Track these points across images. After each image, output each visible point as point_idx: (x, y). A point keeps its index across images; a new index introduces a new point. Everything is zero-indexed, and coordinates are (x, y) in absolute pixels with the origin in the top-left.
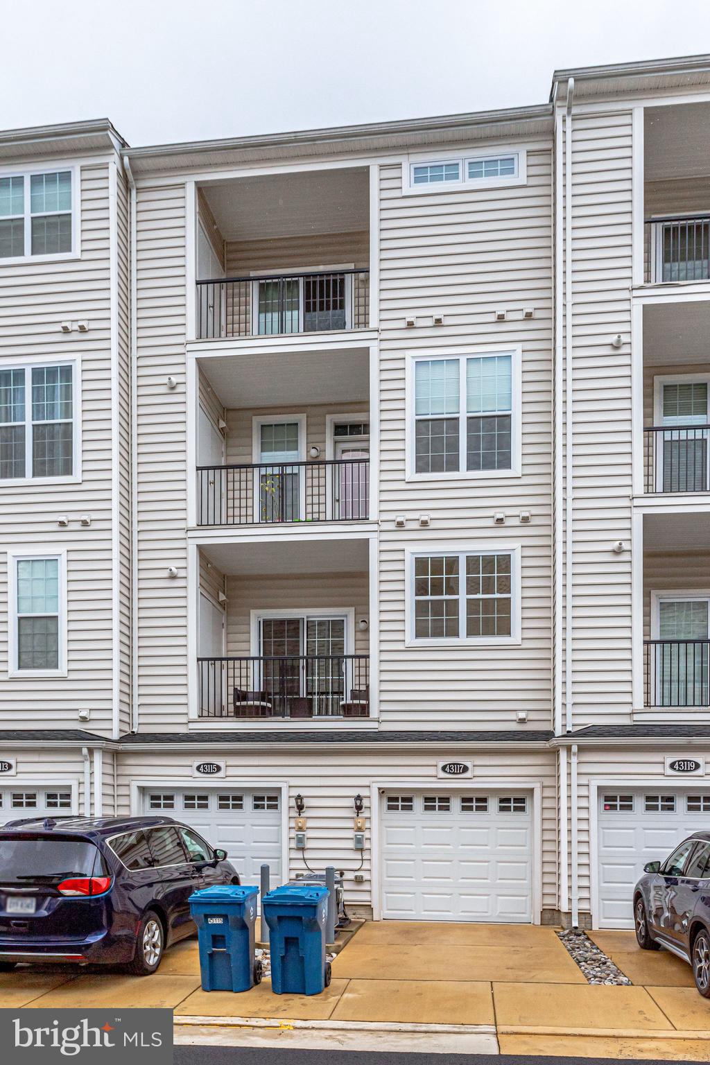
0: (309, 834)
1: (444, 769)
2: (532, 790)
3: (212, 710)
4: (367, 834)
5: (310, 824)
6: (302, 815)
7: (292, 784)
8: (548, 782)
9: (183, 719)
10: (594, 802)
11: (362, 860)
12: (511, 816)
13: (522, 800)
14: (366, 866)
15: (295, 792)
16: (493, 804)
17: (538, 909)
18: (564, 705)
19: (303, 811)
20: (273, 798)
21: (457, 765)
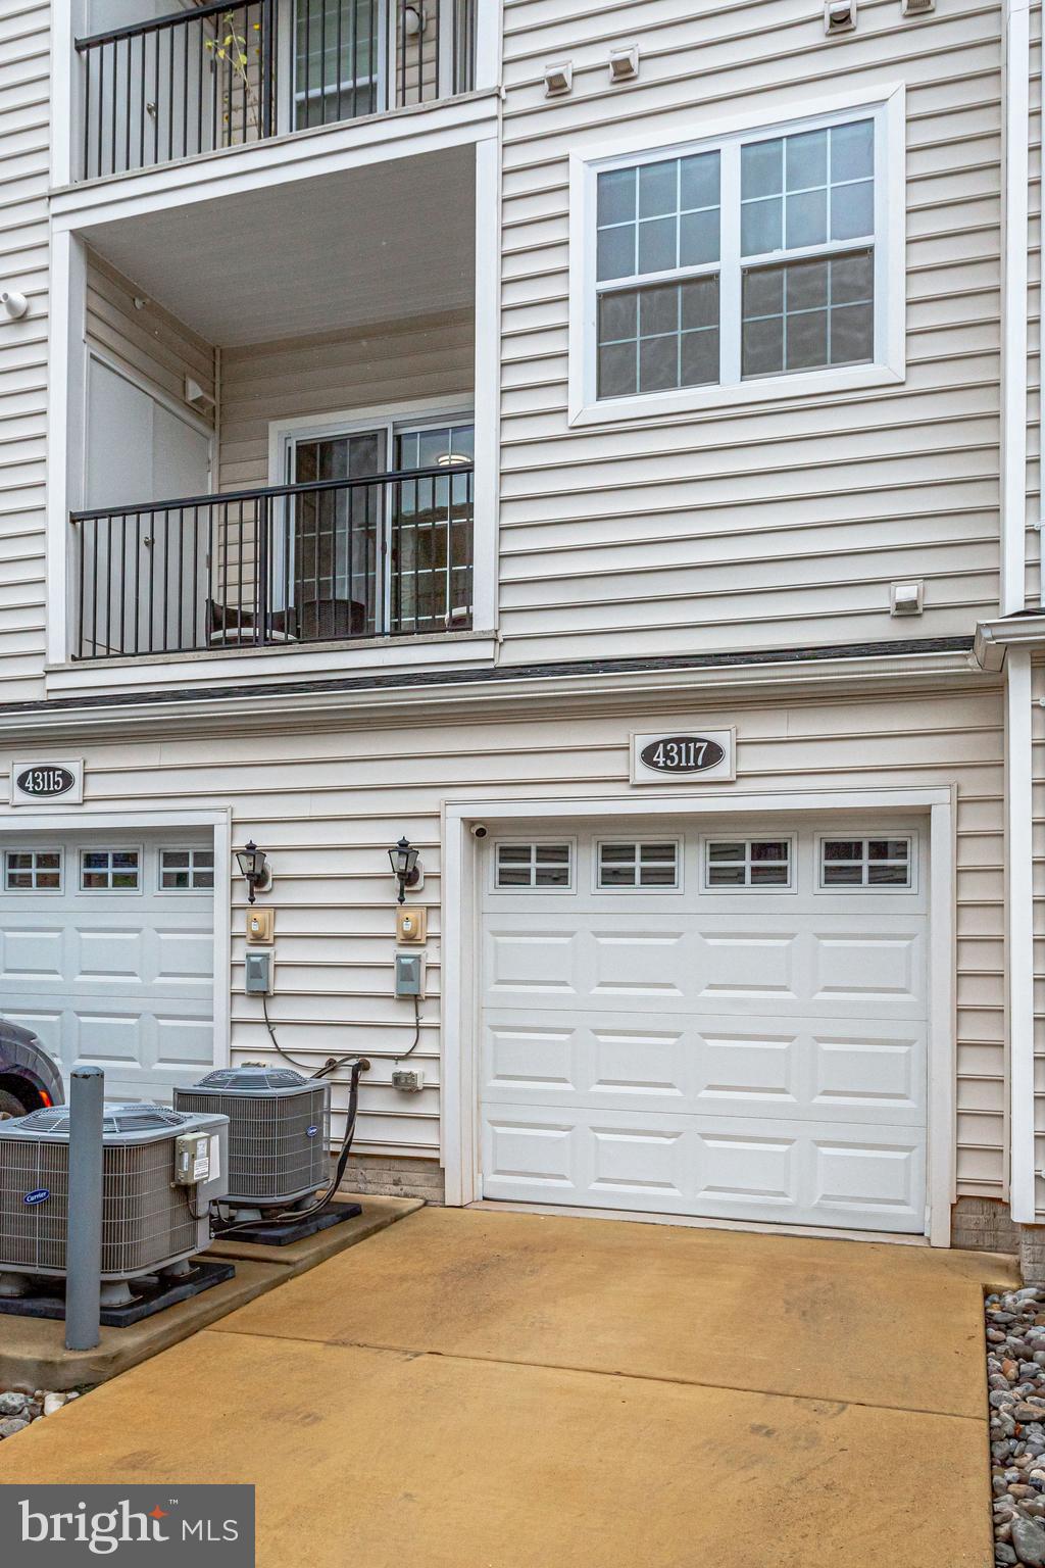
0: (284, 953)
1: (648, 756)
2: (923, 815)
4: (430, 955)
5: (286, 924)
6: (260, 900)
7: (239, 815)
8: (971, 785)
11: (418, 1028)
12: (864, 900)
13: (897, 850)
14: (428, 1046)
15: (245, 839)
16: (806, 861)
17: (944, 1196)
18: (1034, 532)
19: (266, 889)
20: (206, 858)
21: (689, 740)
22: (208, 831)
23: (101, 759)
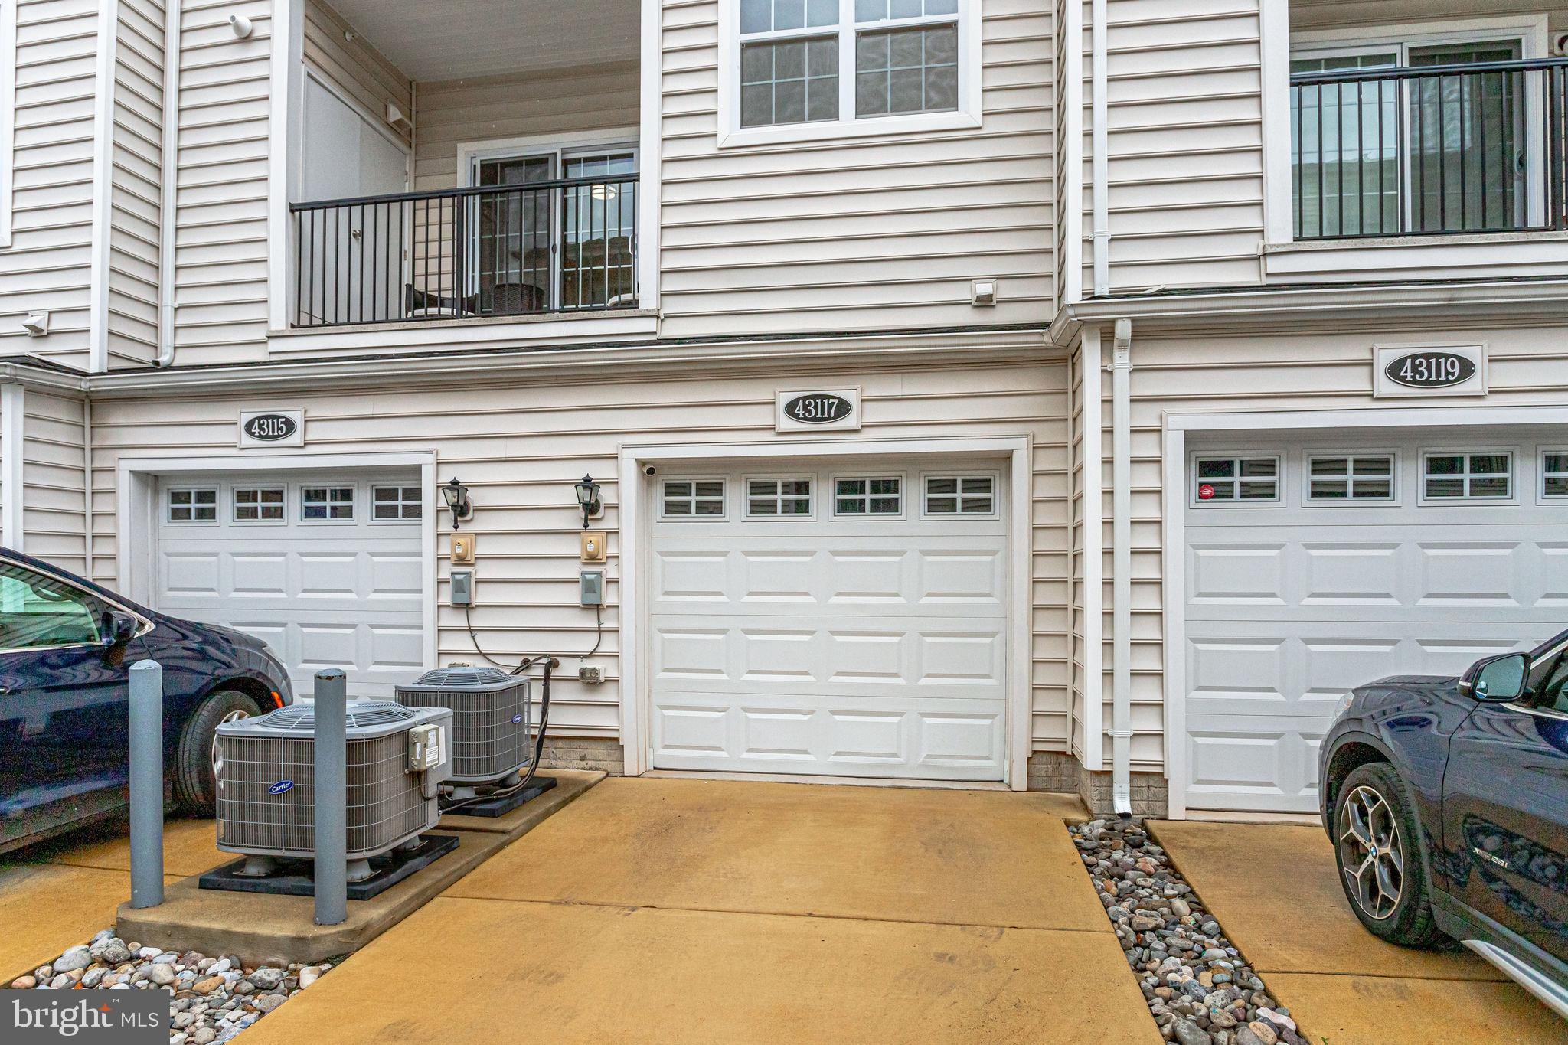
0: (483, 571)
1: (790, 409)
2: (1005, 459)
3: (317, 312)
4: (610, 571)
5: (484, 547)
6: (462, 528)
7: (443, 457)
8: (1046, 434)
9: (259, 333)
10: (1177, 477)
11: (600, 631)
12: (959, 525)
13: (985, 485)
14: (608, 645)
15: (447, 476)
16: (913, 496)
17: (1022, 752)
18: (1088, 242)
19: (467, 518)
20: (415, 493)
21: (823, 397)
22: (416, 470)
23: (320, 408)
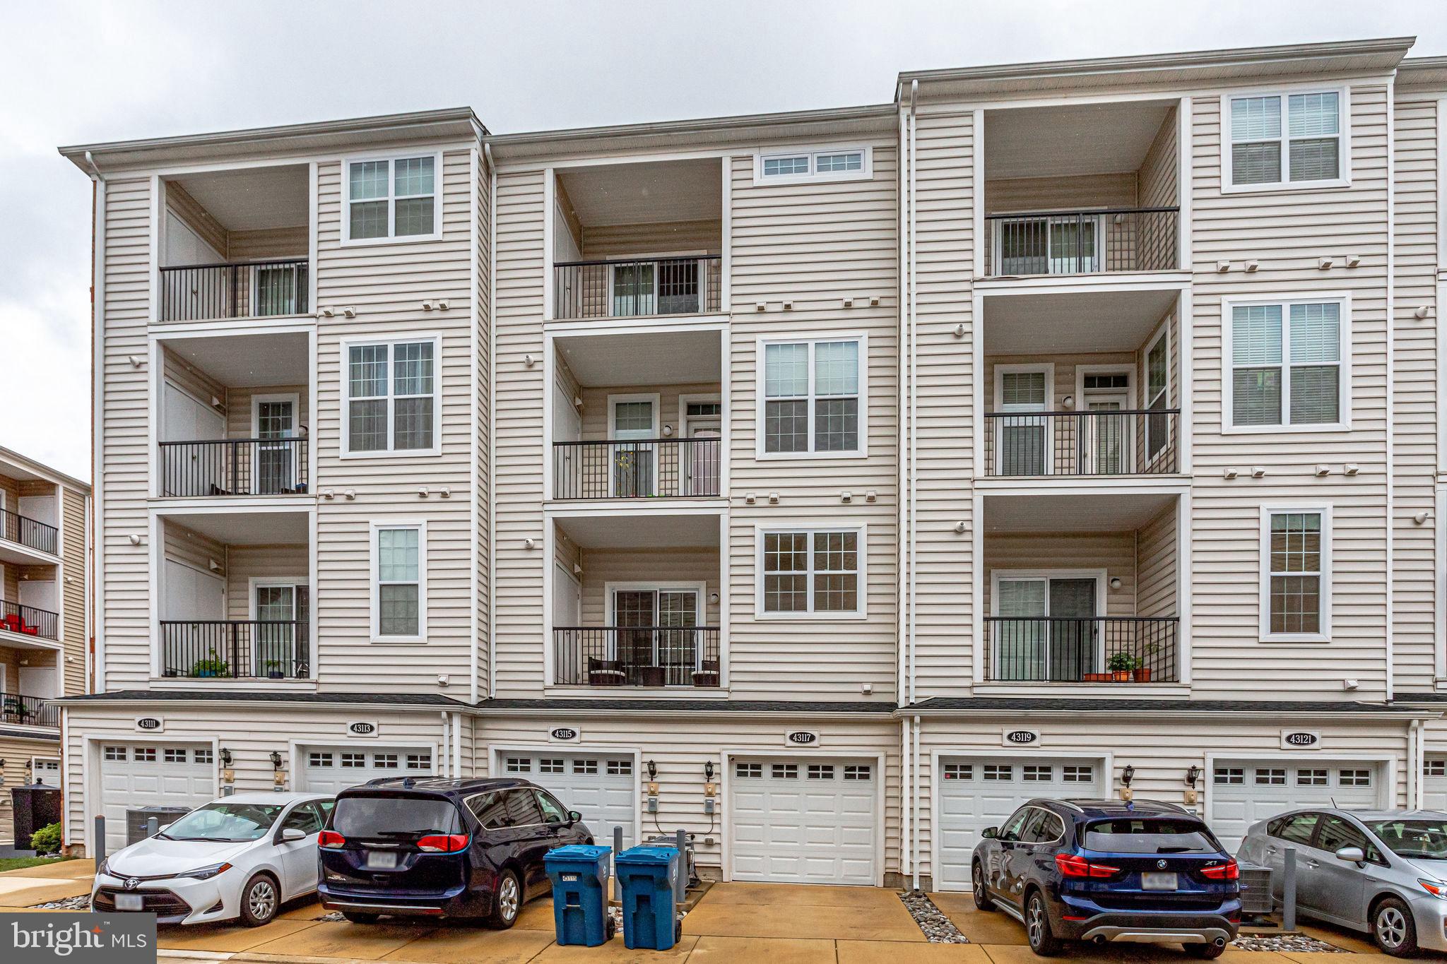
0: (661, 798)
1: (792, 737)
2: (876, 759)
3: (567, 678)
4: (717, 799)
5: (662, 788)
6: (655, 780)
7: (644, 750)
8: (891, 751)
9: (540, 686)
10: (935, 771)
11: (713, 824)
12: (857, 784)
13: (867, 769)
14: (716, 829)
15: (648, 758)
16: (839, 772)
17: (881, 872)
18: (907, 678)
19: (655, 776)
20: (632, 764)
21: (804, 733)
22: (632, 755)
23: (587, 727)
